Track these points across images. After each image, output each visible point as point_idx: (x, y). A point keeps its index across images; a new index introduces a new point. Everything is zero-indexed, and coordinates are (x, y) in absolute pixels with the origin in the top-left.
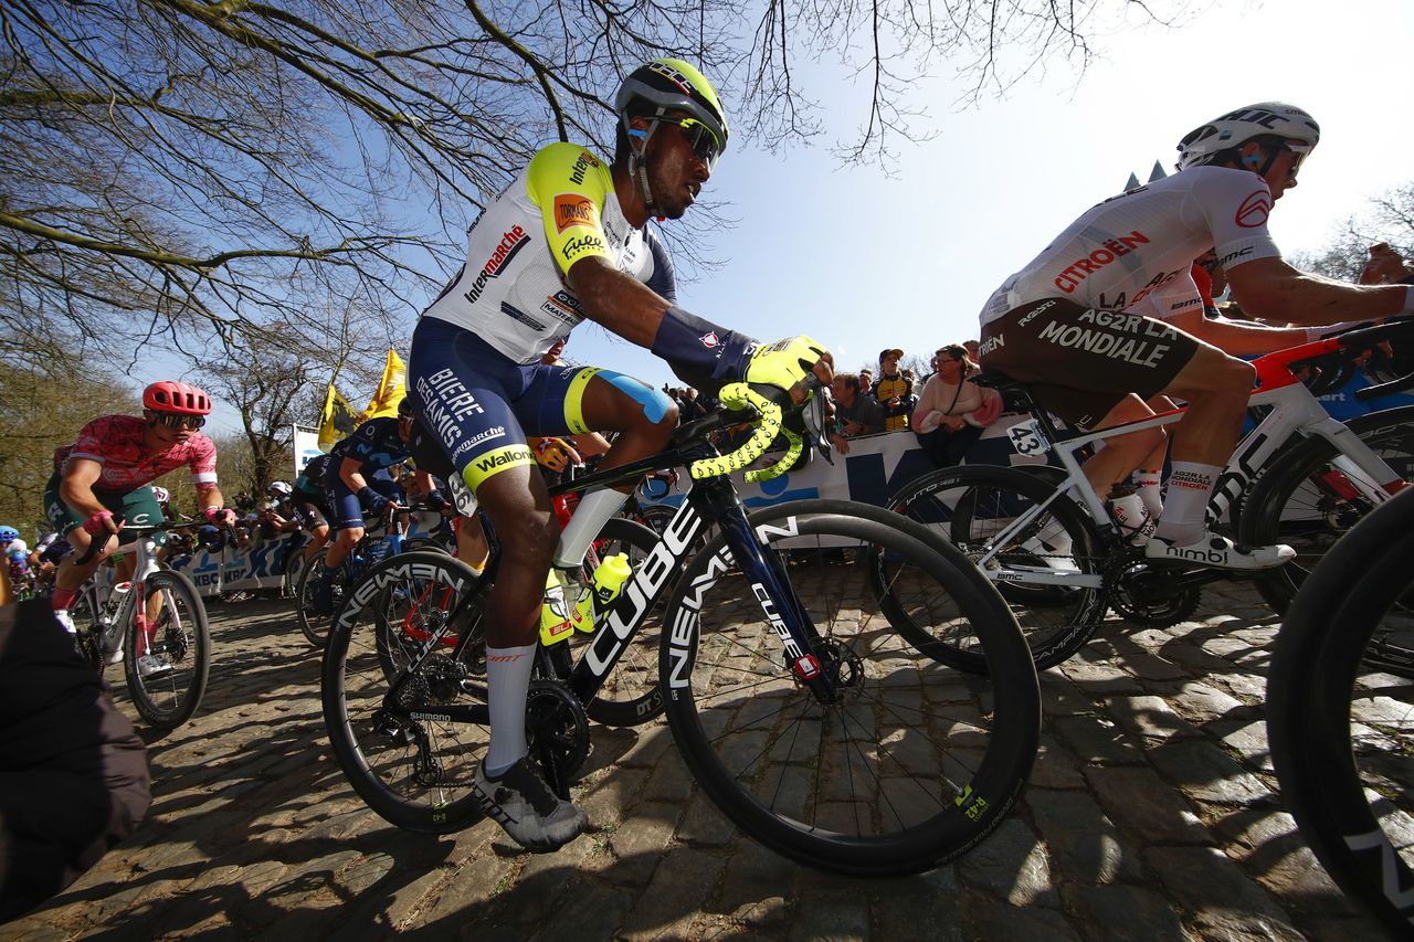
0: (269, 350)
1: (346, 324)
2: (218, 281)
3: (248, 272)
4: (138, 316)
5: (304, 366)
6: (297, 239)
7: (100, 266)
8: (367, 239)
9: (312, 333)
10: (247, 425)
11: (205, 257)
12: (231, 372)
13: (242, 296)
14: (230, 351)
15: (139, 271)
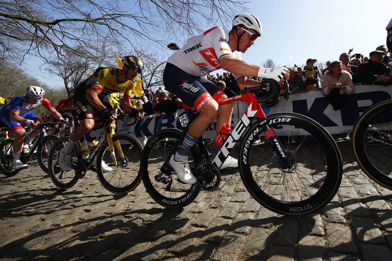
0: (75, 57)
1: (104, 47)
2: (56, 30)
3: (67, 27)
4: (26, 43)
5: (88, 63)
6: (84, 14)
8: (112, 15)
9: (92, 51)
10: (66, 85)
11: (51, 21)
12: (60, 65)
13: (64, 36)
14: (60, 57)
15: (26, 26)
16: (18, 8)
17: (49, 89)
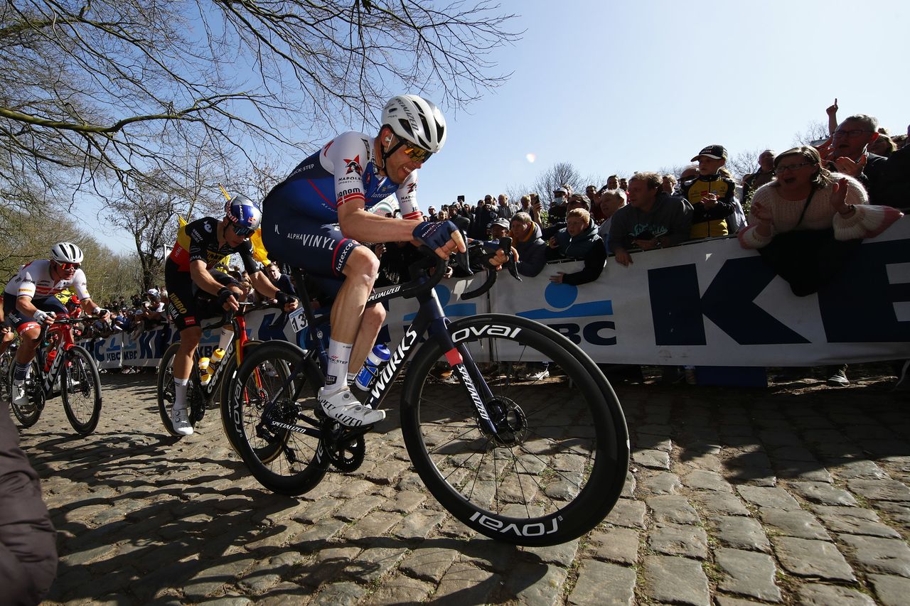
0: (151, 191)
1: (198, 168)
2: (118, 142)
3: (136, 134)
4: (76, 173)
5: (172, 202)
6: (163, 104)
7: (55, 139)
8: (210, 99)
9: (178, 177)
10: (139, 246)
11: (111, 125)
12: (128, 208)
13: (133, 152)
14: (127, 193)
15: (74, 140)
16: (61, 107)
17: (113, 255)
